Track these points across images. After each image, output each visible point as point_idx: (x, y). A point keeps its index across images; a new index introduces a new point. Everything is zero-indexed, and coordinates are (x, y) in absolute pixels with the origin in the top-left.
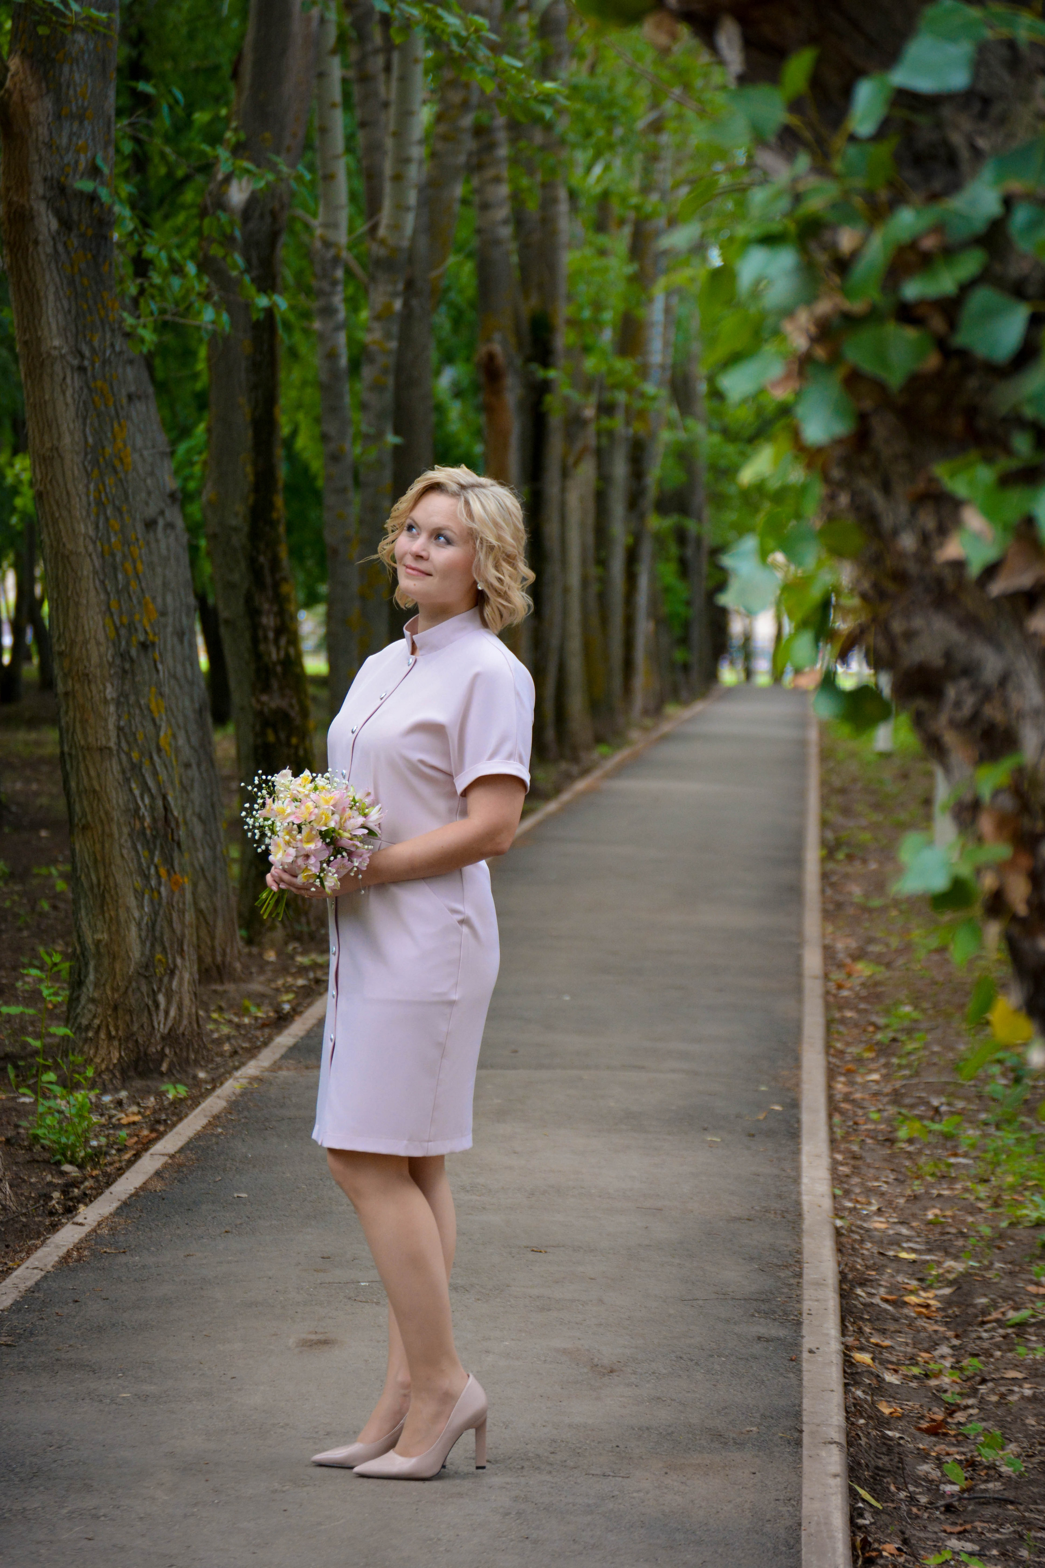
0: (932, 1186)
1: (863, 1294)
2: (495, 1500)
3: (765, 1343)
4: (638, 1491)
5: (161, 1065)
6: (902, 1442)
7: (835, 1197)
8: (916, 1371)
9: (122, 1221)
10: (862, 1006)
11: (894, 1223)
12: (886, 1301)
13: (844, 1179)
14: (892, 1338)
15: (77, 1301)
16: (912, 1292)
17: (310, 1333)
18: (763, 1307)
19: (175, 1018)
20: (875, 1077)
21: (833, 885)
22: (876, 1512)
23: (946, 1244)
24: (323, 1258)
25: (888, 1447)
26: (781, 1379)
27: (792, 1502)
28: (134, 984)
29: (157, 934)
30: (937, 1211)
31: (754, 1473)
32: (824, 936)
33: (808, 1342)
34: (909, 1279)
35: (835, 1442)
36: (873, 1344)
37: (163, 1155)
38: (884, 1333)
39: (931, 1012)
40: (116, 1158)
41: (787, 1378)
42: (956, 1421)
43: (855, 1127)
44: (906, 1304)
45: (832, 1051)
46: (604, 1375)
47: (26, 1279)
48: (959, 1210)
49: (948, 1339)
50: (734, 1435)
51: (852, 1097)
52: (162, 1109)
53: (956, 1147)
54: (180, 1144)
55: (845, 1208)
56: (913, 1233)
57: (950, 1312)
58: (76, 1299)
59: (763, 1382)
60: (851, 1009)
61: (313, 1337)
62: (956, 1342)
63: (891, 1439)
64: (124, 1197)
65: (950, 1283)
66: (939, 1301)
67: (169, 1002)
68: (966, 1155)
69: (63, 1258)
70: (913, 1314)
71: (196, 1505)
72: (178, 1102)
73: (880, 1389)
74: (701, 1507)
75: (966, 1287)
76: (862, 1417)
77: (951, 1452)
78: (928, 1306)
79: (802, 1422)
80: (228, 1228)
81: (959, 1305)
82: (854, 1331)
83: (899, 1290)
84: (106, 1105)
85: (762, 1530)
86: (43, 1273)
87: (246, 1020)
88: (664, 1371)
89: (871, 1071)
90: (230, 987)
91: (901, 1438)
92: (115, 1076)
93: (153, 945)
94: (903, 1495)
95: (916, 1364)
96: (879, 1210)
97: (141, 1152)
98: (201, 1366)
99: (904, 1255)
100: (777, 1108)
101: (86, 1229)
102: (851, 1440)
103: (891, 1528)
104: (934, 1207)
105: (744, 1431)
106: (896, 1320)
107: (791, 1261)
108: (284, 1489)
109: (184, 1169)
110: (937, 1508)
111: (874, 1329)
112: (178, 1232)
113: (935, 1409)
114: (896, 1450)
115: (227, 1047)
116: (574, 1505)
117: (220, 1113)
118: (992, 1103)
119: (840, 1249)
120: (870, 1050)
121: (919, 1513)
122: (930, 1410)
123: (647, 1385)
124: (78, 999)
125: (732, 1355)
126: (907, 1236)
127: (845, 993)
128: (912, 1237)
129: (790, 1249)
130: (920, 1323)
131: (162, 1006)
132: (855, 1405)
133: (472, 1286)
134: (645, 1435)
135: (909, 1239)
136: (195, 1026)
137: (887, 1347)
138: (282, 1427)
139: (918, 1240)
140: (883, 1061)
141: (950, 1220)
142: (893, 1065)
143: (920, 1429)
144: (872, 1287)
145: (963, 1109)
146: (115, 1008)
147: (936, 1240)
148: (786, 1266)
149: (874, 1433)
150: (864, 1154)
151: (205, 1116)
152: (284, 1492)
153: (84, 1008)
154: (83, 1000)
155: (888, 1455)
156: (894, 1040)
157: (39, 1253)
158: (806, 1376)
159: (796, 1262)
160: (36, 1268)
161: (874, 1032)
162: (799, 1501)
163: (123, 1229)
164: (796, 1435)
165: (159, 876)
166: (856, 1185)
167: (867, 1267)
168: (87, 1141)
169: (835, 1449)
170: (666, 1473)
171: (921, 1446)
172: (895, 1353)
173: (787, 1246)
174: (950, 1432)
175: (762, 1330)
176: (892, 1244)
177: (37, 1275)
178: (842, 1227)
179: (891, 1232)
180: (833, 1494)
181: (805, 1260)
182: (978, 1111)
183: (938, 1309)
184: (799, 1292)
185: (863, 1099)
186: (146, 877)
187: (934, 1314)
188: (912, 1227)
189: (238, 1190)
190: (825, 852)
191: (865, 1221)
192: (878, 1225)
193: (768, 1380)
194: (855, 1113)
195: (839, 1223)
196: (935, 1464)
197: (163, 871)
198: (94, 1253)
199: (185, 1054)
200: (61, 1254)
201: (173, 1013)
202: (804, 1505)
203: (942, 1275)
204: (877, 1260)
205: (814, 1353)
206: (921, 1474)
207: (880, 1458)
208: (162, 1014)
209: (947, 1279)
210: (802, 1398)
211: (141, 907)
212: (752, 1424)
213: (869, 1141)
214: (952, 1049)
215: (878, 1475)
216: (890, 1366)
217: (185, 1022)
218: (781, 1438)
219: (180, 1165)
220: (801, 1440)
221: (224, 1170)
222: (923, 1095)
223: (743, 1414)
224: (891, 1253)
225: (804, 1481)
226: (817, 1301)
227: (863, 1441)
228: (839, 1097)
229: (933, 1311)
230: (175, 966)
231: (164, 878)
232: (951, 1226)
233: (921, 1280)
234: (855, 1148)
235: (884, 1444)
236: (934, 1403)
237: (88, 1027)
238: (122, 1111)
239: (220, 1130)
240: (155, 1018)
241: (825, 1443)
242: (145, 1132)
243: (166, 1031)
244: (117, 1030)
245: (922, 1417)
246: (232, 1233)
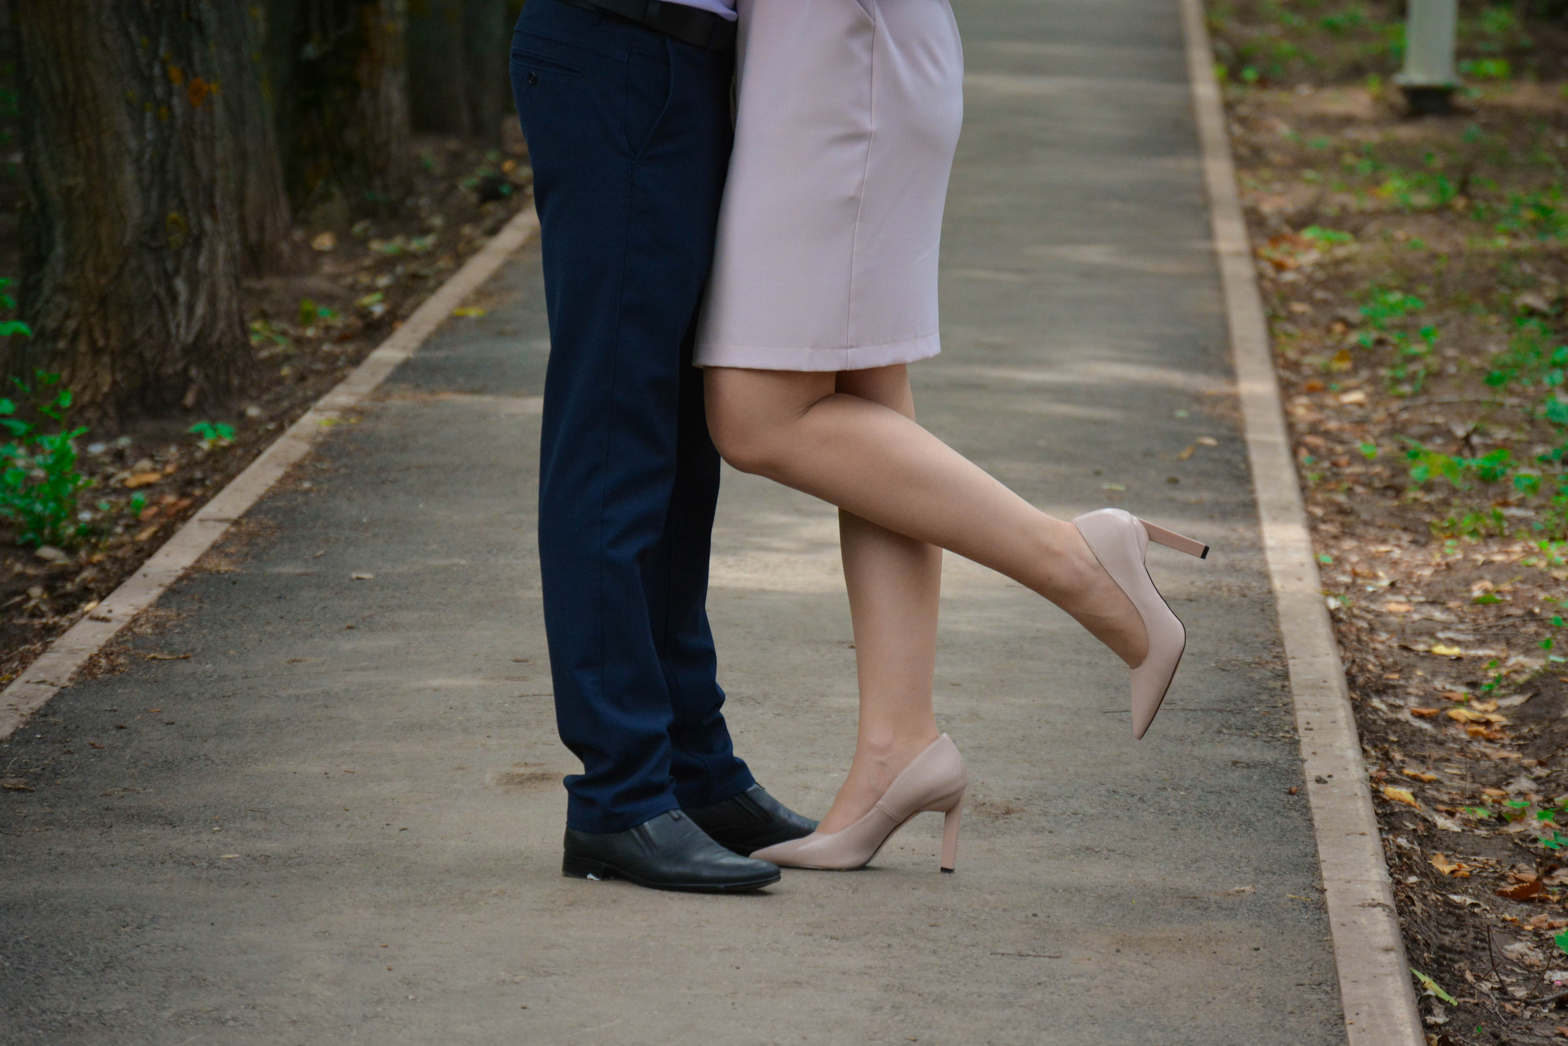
0: (1473, 548)
1: (1383, 707)
2: (854, 991)
3: (1245, 771)
4: (1078, 976)
5: (183, 395)
6: (1476, 910)
7: (1321, 567)
8: (1482, 813)
9: (172, 613)
10: (1320, 294)
11: (1421, 603)
12: (1421, 716)
13: (1332, 542)
14: (1437, 769)
15: (122, 727)
16: (1460, 703)
17: (517, 765)
18: (1233, 720)
19: (204, 317)
20: (1356, 396)
21: (1243, 121)
22: (1449, 1009)
23: (1508, 632)
24: (517, 661)
25: (1457, 916)
26: (1278, 819)
27: (1324, 987)
28: (133, 263)
29: (170, 177)
30: (1488, 585)
31: (1257, 949)
32: (1241, 194)
33: (1312, 769)
34: (1453, 684)
35: (1379, 904)
36: (1408, 776)
37: (221, 521)
38: (1423, 762)
39: (1433, 301)
40: (126, 538)
41: (1288, 817)
42: (1557, 881)
43: (1335, 470)
44: (1451, 720)
45: (1281, 361)
46: (997, 817)
47: (27, 698)
48: (1522, 582)
49: (1527, 769)
50: (1218, 898)
51: (1322, 428)
52: (193, 464)
53: (1505, 494)
54: (244, 505)
55: (1337, 585)
56: (1452, 618)
57: (1525, 730)
58: (121, 724)
59: (1250, 824)
60: (1301, 300)
61: (523, 770)
62: (1542, 772)
63: (1459, 906)
64: (168, 581)
65: (1521, 689)
66: (1504, 715)
67: (193, 292)
68: (1521, 504)
69: (85, 668)
70: (1463, 736)
71: (379, 1002)
72: (217, 454)
73: (1430, 837)
74: (1180, 996)
75: (1547, 694)
76: (1412, 872)
77: (1556, 925)
78: (1488, 723)
79: (1321, 878)
80: (350, 623)
81: (1538, 719)
82: (1378, 758)
83: (1438, 700)
84: (97, 457)
85: (1282, 1026)
86: (56, 690)
87: (310, 332)
88: (1091, 811)
89: (1347, 390)
90: (274, 283)
91: (1473, 905)
92: (105, 414)
93: (162, 197)
94: (1485, 986)
95: (1482, 804)
96: (1393, 584)
97: (174, 524)
98: (348, 814)
99: (1440, 649)
100: (1210, 441)
101: (113, 628)
102: (1402, 906)
103: (1476, 1031)
104: (1481, 578)
105: (1231, 891)
106: (1441, 743)
107: (1266, 656)
108: (517, 979)
109: (260, 541)
110: (1544, 1004)
111: (1405, 755)
112: (269, 628)
113: (1522, 866)
114: (1470, 921)
115: (286, 371)
116: (979, 996)
117: (304, 459)
118: (1553, 431)
119: (1341, 640)
120: (1342, 358)
121: (1517, 1011)
122: (1513, 867)
123: (1068, 831)
124: (37, 285)
125: (1196, 787)
126: (1442, 622)
127: (1289, 277)
128: (1452, 623)
129: (1261, 639)
130: (1477, 747)
131: (183, 298)
132: (1400, 856)
133: (766, 696)
134: (1076, 899)
135: (1446, 627)
136: (238, 331)
137: (1430, 782)
138: (496, 895)
139: (1461, 627)
140: (1365, 374)
141: (1509, 598)
142: (1382, 378)
143: (1503, 894)
144: (1396, 696)
145: (1506, 440)
146: (103, 301)
147: (1490, 627)
148: (1259, 664)
149: (1433, 896)
150: (1356, 507)
151: (279, 465)
152: (517, 983)
153: (47, 301)
154: (47, 287)
155: (1457, 929)
156: (1380, 342)
157: (43, 661)
158: (1318, 817)
159: (1275, 657)
160: (43, 682)
161: (1344, 333)
162: (1336, 986)
163: (176, 626)
164: (1315, 896)
165: (167, 80)
166: (1350, 550)
167: (1384, 668)
168: (74, 512)
169: (1380, 914)
170: (1118, 951)
171: (1507, 916)
172: (1444, 790)
173: (1256, 636)
174: (1551, 897)
175: (1238, 752)
176: (1420, 634)
177: (46, 691)
178: (1338, 609)
179: (1416, 617)
180: (1387, 975)
181: (1289, 655)
182: (1531, 443)
183: (1504, 728)
184: (1286, 700)
185: (1341, 430)
186: (147, 82)
187: (1499, 736)
188: (1449, 609)
189: (356, 568)
190: (1222, 70)
191: (1372, 601)
192: (1393, 607)
193: (1259, 821)
194: (1331, 452)
195: (1333, 603)
196: (1533, 942)
197: (174, 72)
198: (134, 661)
199: (222, 378)
200: (80, 662)
201: (200, 309)
202: (1344, 990)
203: (1507, 677)
204: (1398, 658)
205: (1325, 782)
206: (1513, 956)
207: (1446, 934)
208: (182, 312)
209: (1514, 682)
210: (1316, 845)
211: (139, 131)
212: (1242, 882)
213: (1359, 489)
214: (1476, 352)
215: (1445, 958)
216: (1441, 807)
217: (222, 325)
218: (1292, 900)
219: (252, 535)
220: (1324, 903)
221: (327, 541)
222: (1439, 420)
223: (1226, 868)
224: (1421, 647)
225: (1339, 958)
226: (1319, 710)
227: (1418, 908)
228: (1302, 427)
229: (1496, 731)
230: (202, 233)
231: (177, 84)
232: (1511, 605)
233: (1473, 685)
234: (1341, 498)
235: (1449, 913)
236: (1518, 858)
237: (57, 334)
238: (124, 467)
239: (307, 485)
240: (170, 316)
241: (1363, 906)
242: (170, 499)
243: (190, 339)
244: (107, 335)
245: (1503, 878)
246: (358, 629)
